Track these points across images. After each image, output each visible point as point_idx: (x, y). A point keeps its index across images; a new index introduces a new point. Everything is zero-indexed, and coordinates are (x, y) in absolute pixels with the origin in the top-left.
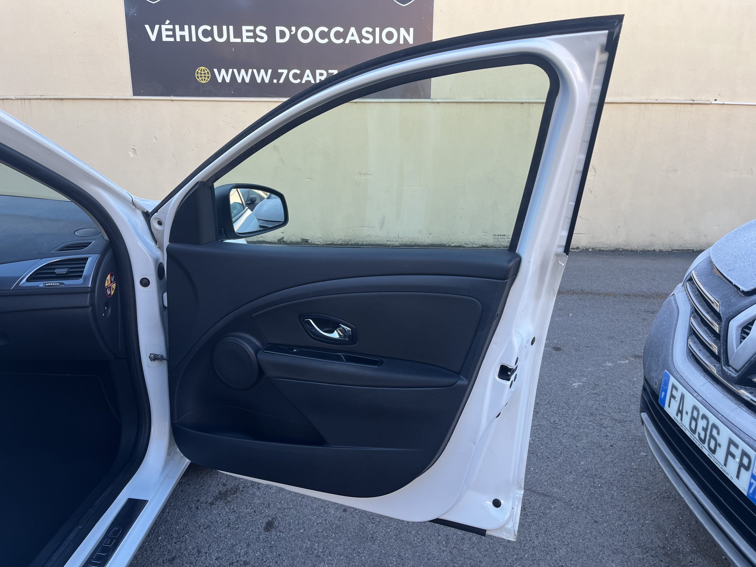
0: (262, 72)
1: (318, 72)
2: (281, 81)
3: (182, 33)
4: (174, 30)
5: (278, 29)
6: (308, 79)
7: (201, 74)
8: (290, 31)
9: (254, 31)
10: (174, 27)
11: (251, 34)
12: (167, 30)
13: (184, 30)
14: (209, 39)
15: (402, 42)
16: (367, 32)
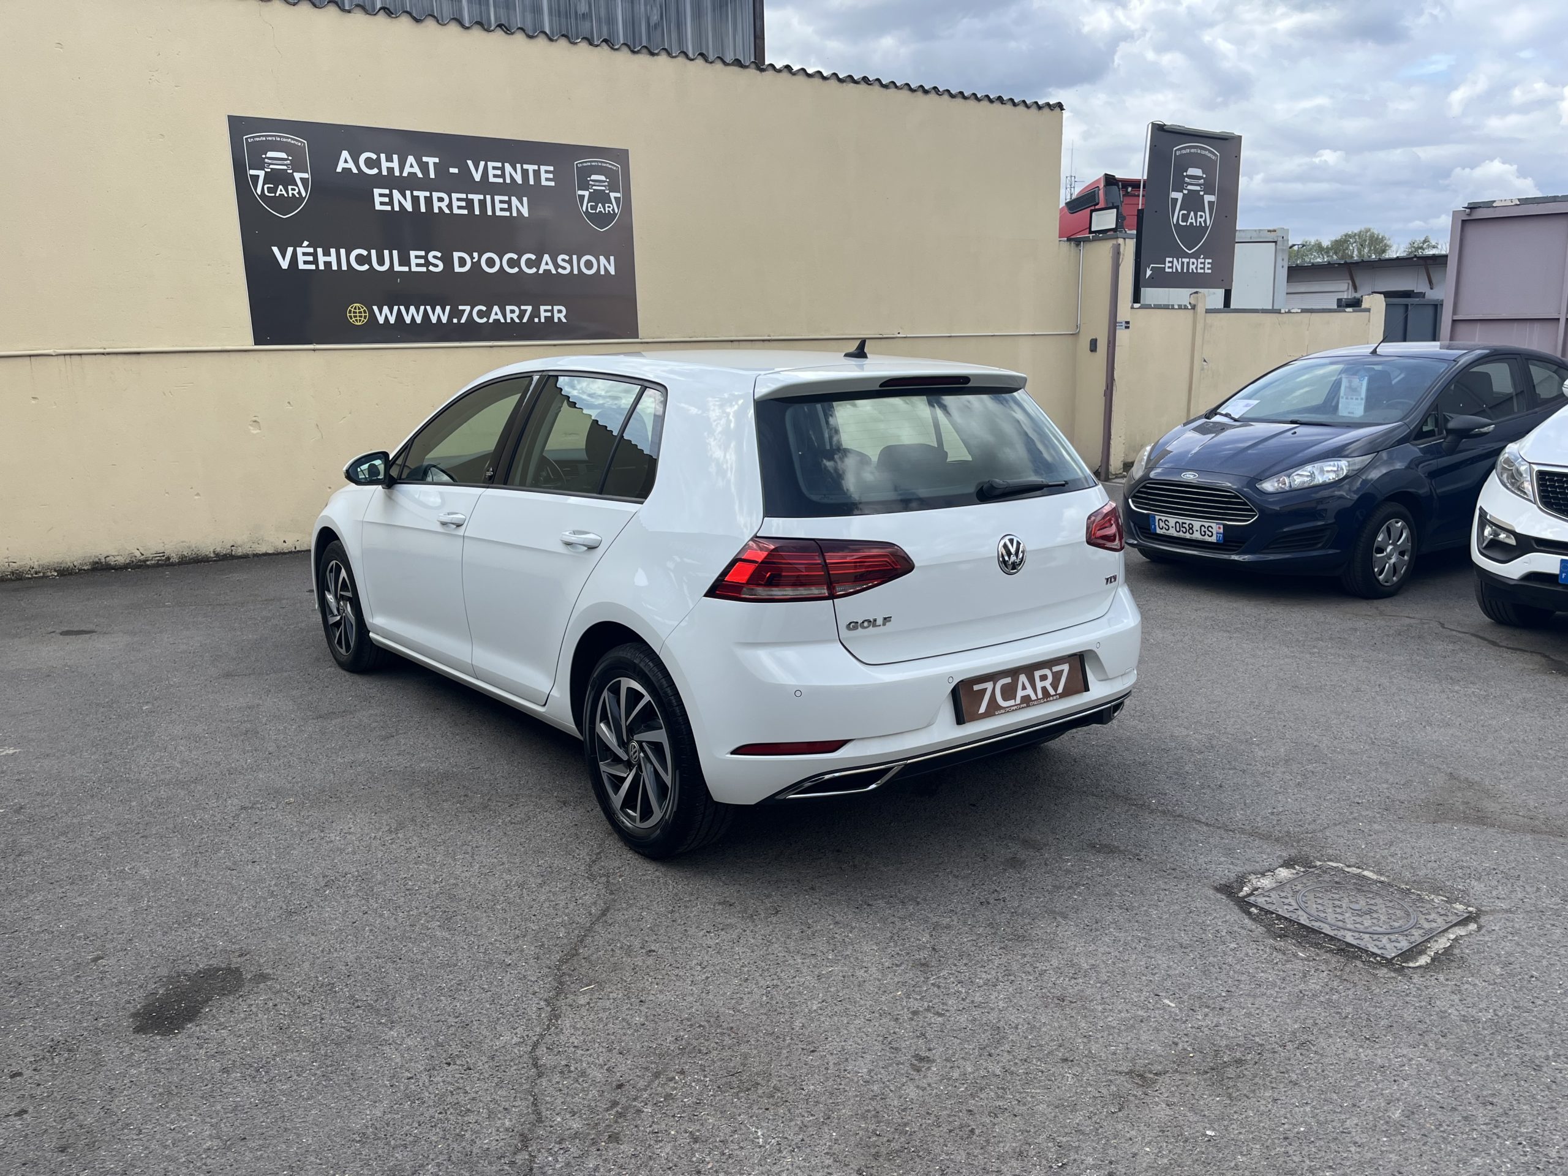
0: (438, 309)
1: (508, 308)
2: (463, 321)
3: (327, 259)
4: (315, 255)
5: (456, 255)
6: (496, 317)
7: (355, 312)
8: (472, 258)
9: (425, 257)
10: (315, 251)
11: (422, 261)
12: (304, 254)
13: (329, 255)
14: (366, 267)
15: (602, 272)
16: (563, 260)
